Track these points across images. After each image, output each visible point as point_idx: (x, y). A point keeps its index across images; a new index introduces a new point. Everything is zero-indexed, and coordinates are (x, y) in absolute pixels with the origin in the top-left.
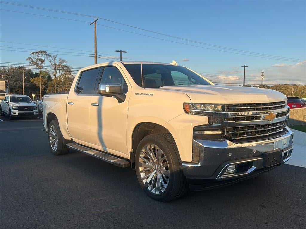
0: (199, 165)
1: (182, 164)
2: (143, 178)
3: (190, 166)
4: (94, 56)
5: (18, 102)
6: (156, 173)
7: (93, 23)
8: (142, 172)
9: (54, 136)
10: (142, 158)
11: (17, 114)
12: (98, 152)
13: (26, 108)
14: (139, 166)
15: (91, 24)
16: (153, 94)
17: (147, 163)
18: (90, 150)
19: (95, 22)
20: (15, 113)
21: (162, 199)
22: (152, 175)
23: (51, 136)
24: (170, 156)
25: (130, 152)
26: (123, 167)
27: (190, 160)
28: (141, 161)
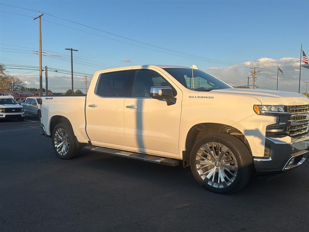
0: (270, 159)
1: (255, 159)
2: (202, 175)
3: (259, 160)
4: (39, 53)
5: (4, 104)
6: (217, 169)
7: (37, 18)
8: (199, 169)
9: (61, 139)
10: (199, 156)
11: (4, 116)
12: (132, 153)
13: (13, 110)
14: (196, 163)
15: (35, 19)
16: (213, 97)
17: (206, 161)
18: (119, 152)
19: (40, 17)
20: (3, 115)
21: (226, 192)
22: (212, 172)
23: (55, 140)
24: (239, 153)
25: (183, 151)
26: (174, 165)
27: (262, 155)
28: (197, 158)
